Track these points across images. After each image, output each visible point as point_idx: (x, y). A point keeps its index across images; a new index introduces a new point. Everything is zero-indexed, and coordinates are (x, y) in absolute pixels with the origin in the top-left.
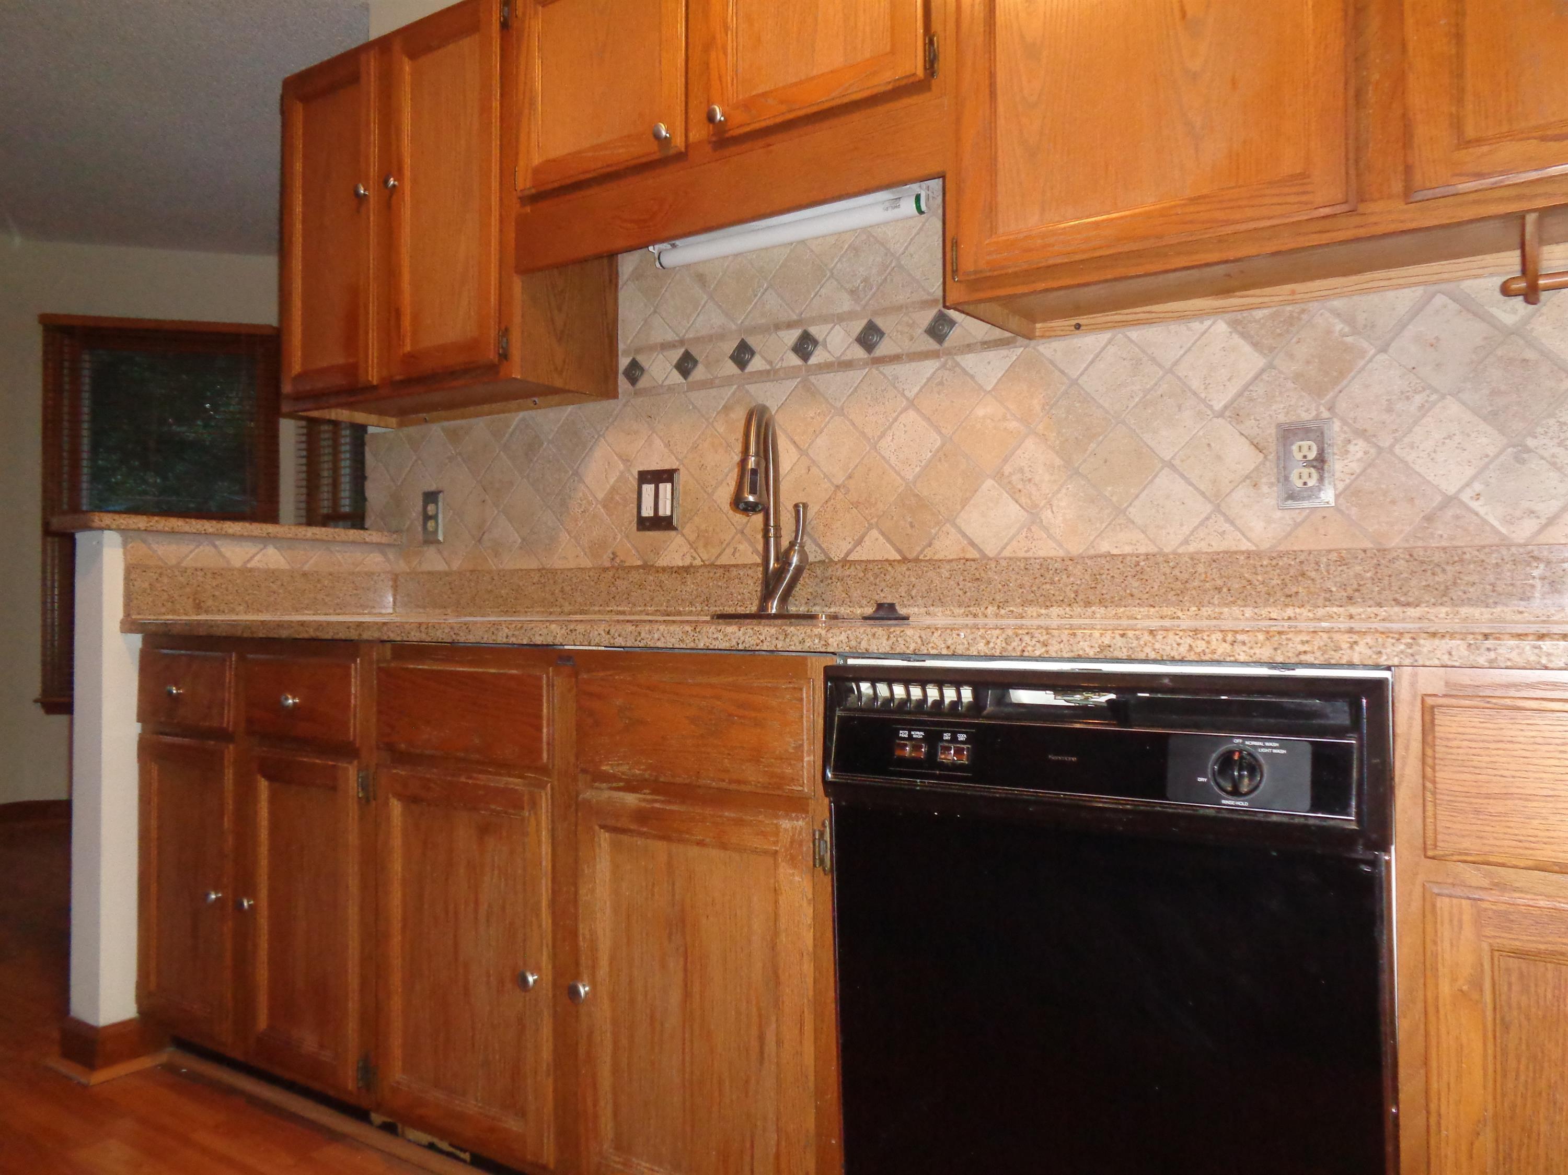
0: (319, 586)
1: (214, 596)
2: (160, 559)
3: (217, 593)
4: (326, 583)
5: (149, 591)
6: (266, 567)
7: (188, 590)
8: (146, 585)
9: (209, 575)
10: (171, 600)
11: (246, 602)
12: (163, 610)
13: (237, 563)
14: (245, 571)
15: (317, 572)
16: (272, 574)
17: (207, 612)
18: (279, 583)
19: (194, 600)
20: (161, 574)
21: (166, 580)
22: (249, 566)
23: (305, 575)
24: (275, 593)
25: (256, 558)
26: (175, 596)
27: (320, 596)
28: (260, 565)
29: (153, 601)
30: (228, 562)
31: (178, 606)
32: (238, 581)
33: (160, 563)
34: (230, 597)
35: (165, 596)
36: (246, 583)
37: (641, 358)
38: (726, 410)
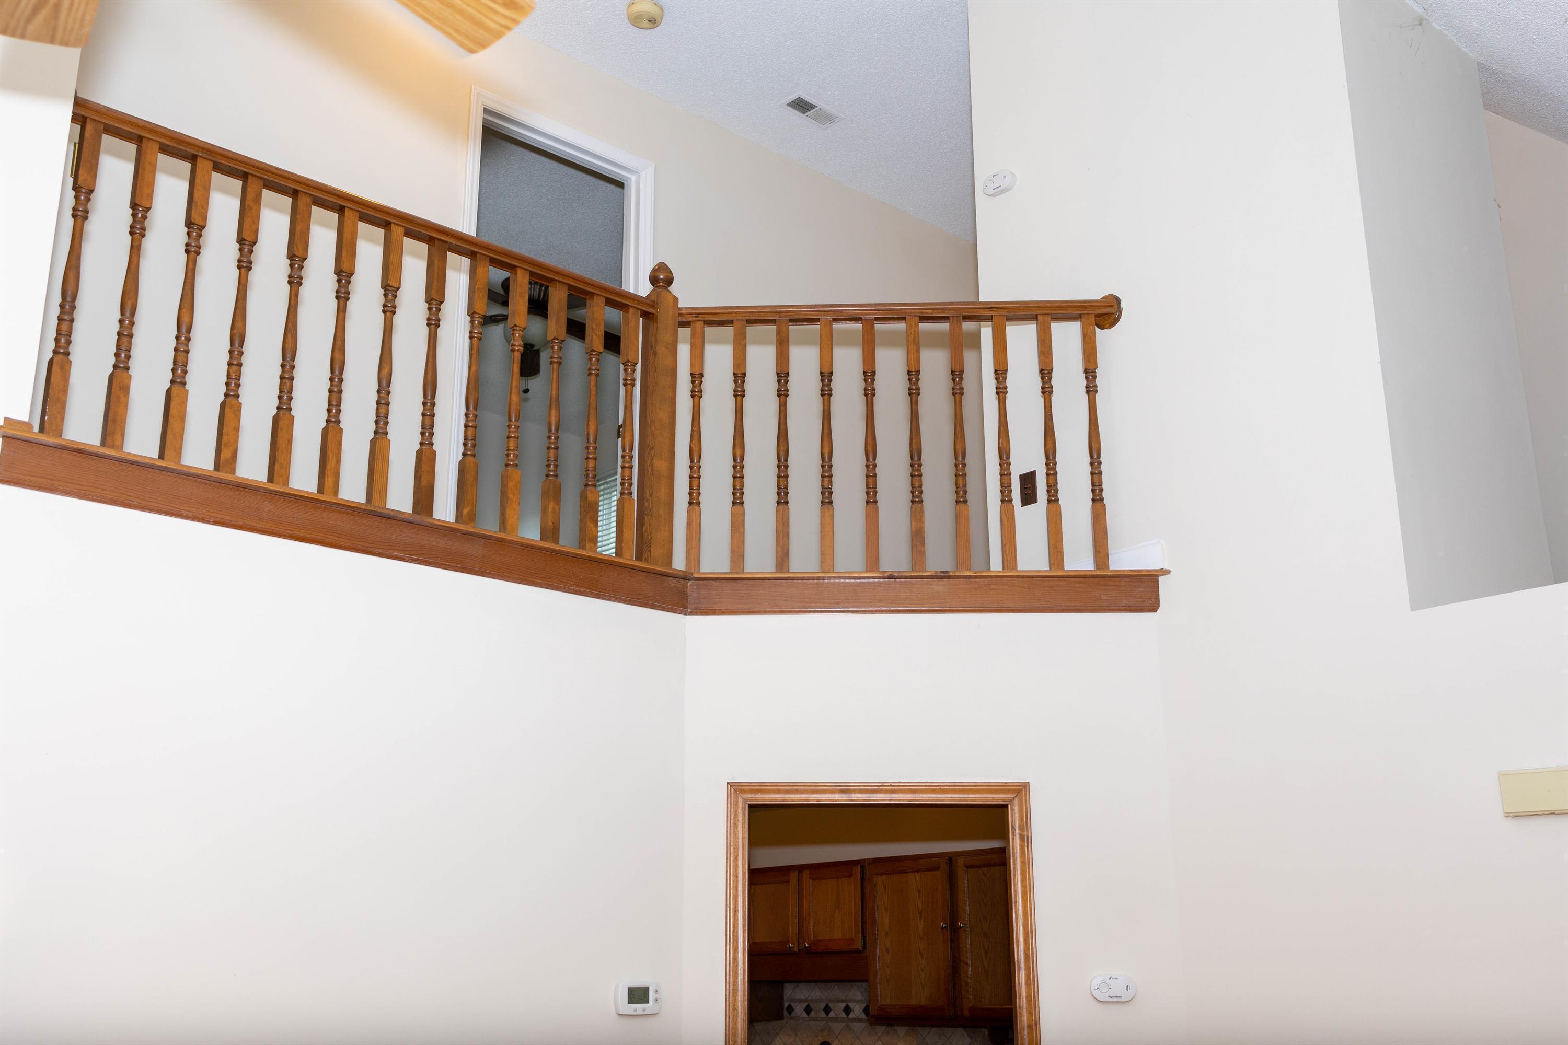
37: (792, 1004)
38: (822, 1031)
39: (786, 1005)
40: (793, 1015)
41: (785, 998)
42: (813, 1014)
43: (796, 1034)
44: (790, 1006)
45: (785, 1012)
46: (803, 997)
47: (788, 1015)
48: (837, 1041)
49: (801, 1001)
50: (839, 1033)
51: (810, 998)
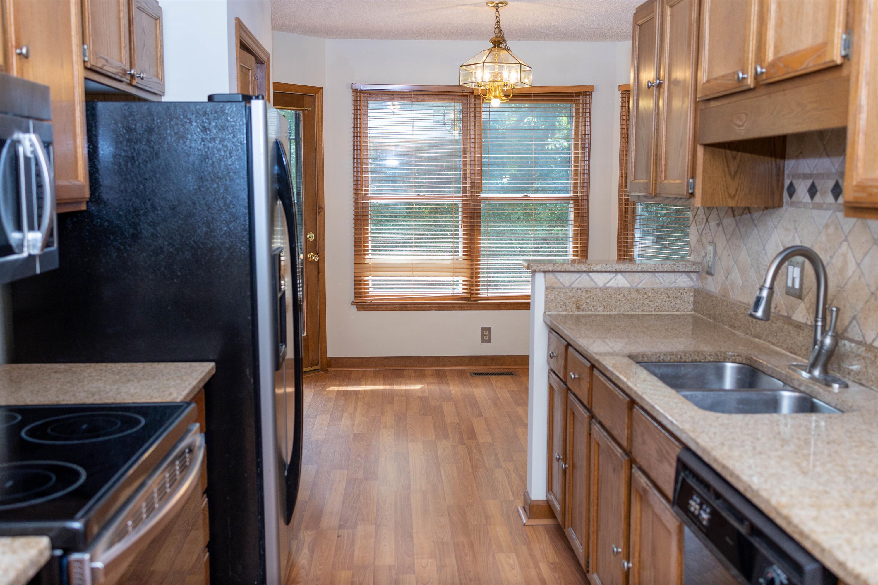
0: (645, 296)
1: (586, 302)
2: (561, 283)
3: (588, 301)
4: (650, 294)
5: (554, 300)
6: (616, 286)
7: (573, 299)
8: (553, 297)
9: (584, 292)
10: (565, 304)
11: (604, 305)
12: (561, 310)
13: (601, 284)
14: (605, 289)
15: (644, 288)
16: (618, 290)
17: (583, 310)
18: (622, 295)
19: (576, 304)
20: (560, 292)
21: (562, 295)
22: (607, 285)
23: (637, 290)
24: (619, 300)
25: (611, 281)
26: (567, 302)
27: (647, 302)
28: (613, 285)
29: (556, 306)
30: (596, 284)
31: (568, 308)
32: (600, 294)
33: (562, 286)
34: (595, 303)
35: (562, 303)
36: (604, 295)
37: (794, 182)
38: (827, 226)
39: (787, 183)
40: (794, 198)
41: (786, 172)
42: (818, 198)
43: (796, 229)
44: (791, 185)
45: (785, 194)
46: (807, 171)
47: (789, 199)
48: (845, 244)
49: (805, 177)
50: (850, 232)
51: (815, 172)
